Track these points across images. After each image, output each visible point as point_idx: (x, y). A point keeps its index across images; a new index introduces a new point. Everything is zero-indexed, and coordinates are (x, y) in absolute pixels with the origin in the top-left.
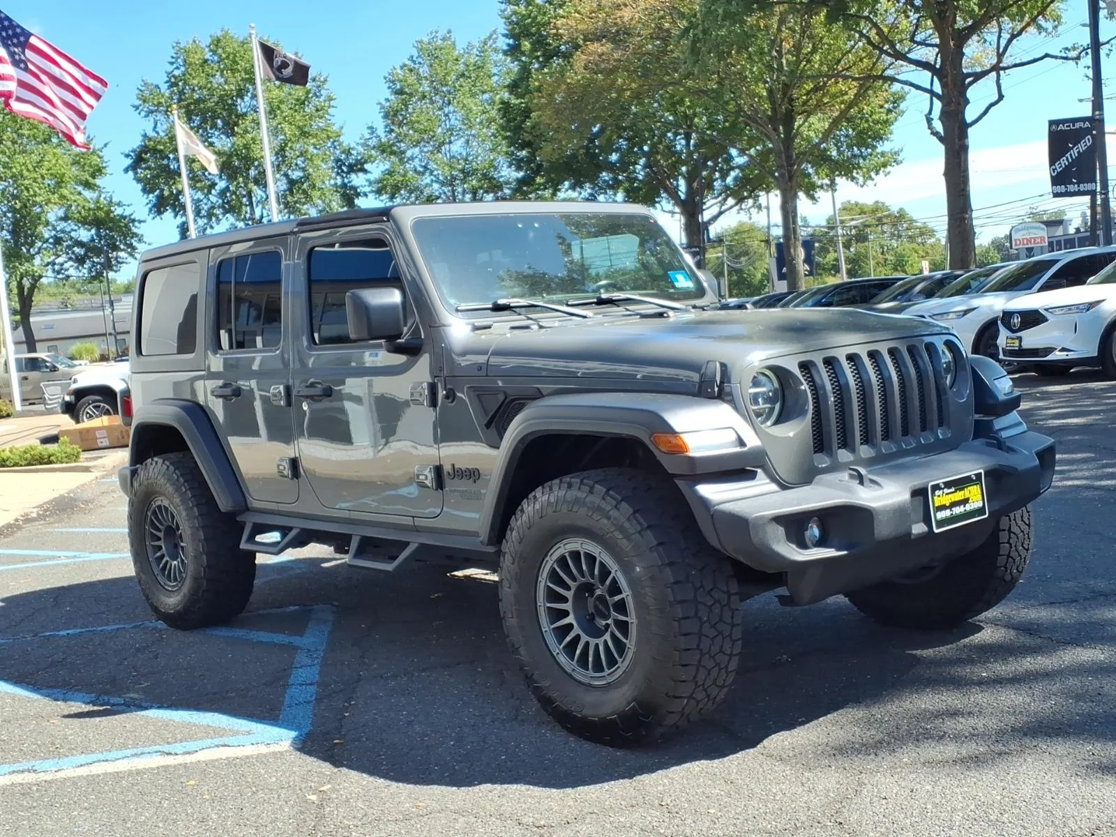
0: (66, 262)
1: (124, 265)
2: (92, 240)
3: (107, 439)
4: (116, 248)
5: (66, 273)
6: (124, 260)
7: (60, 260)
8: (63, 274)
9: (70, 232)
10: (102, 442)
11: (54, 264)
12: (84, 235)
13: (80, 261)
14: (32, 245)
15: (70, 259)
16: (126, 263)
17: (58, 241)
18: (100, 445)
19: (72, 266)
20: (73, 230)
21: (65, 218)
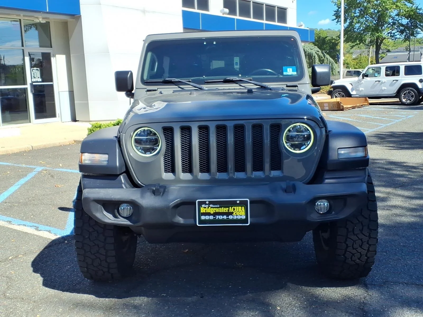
0: (396, 32)
1: (419, 34)
2: (408, 24)
3: (328, 107)
4: (417, 27)
5: (396, 37)
6: (419, 32)
7: (393, 32)
8: (394, 37)
9: (399, 20)
10: (326, 108)
11: (391, 33)
12: (405, 21)
13: (402, 32)
14: (383, 25)
15: (398, 31)
16: (420, 33)
17: (394, 24)
18: (325, 109)
19: (398, 34)
20: (400, 19)
21: (398, 15)
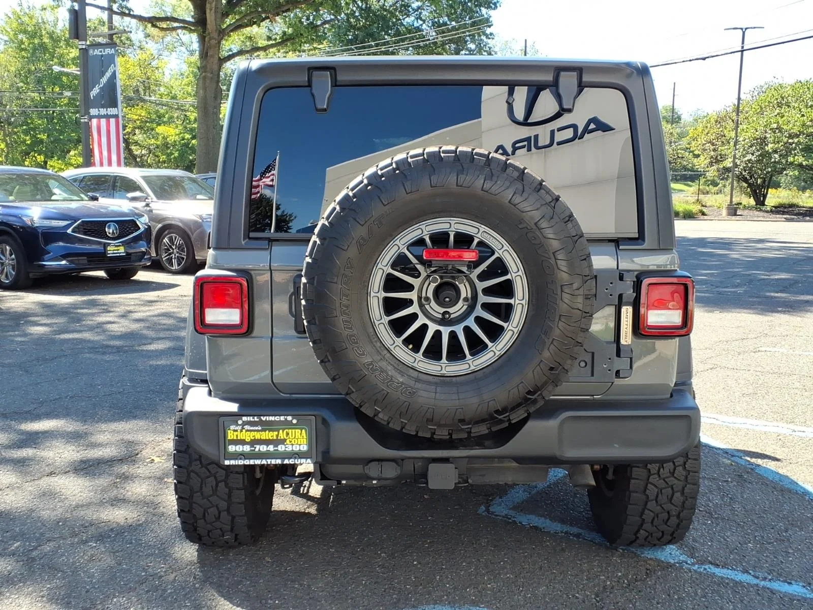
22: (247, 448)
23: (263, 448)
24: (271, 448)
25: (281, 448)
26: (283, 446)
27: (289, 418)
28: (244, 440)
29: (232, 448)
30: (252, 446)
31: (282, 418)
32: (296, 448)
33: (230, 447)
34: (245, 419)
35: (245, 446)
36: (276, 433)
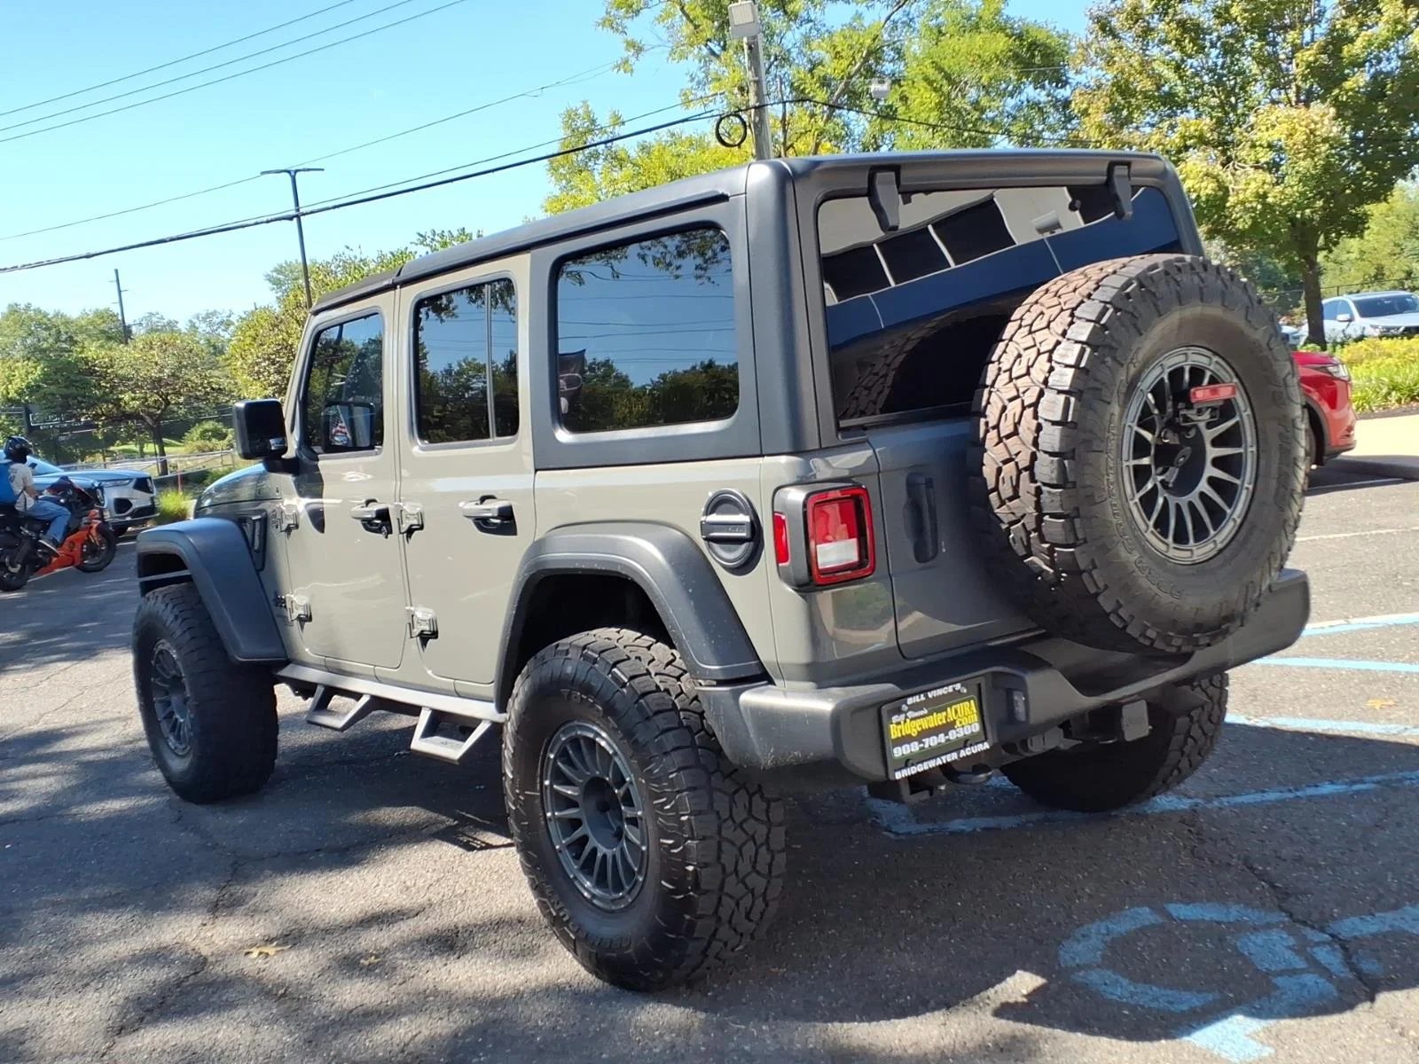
22: (915, 747)
23: (932, 742)
24: (942, 738)
25: (952, 735)
26: (954, 731)
27: (958, 686)
28: (910, 735)
29: (898, 752)
30: (921, 742)
31: (950, 689)
32: (967, 731)
33: (895, 750)
34: (910, 701)
35: (912, 744)
36: (944, 713)
